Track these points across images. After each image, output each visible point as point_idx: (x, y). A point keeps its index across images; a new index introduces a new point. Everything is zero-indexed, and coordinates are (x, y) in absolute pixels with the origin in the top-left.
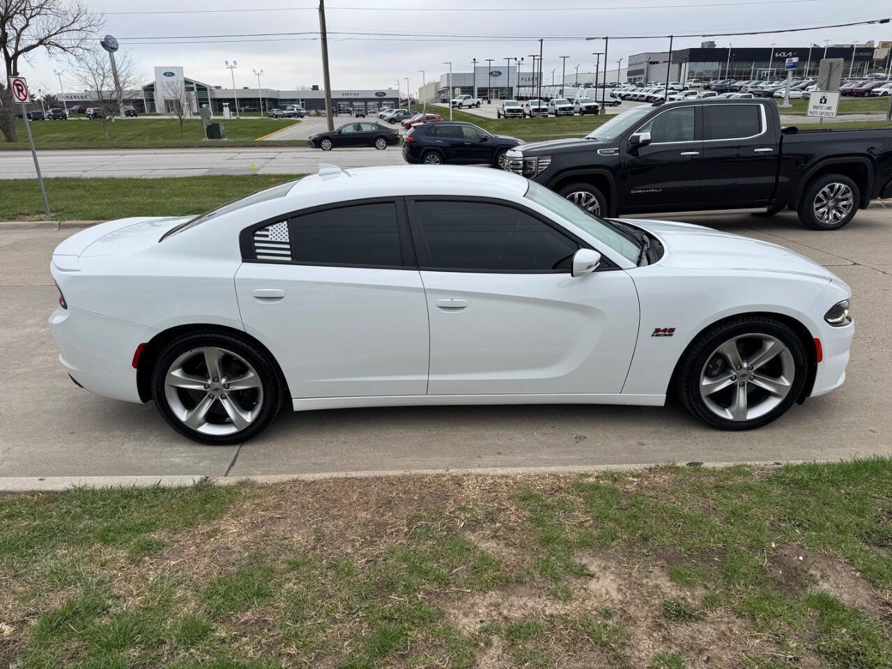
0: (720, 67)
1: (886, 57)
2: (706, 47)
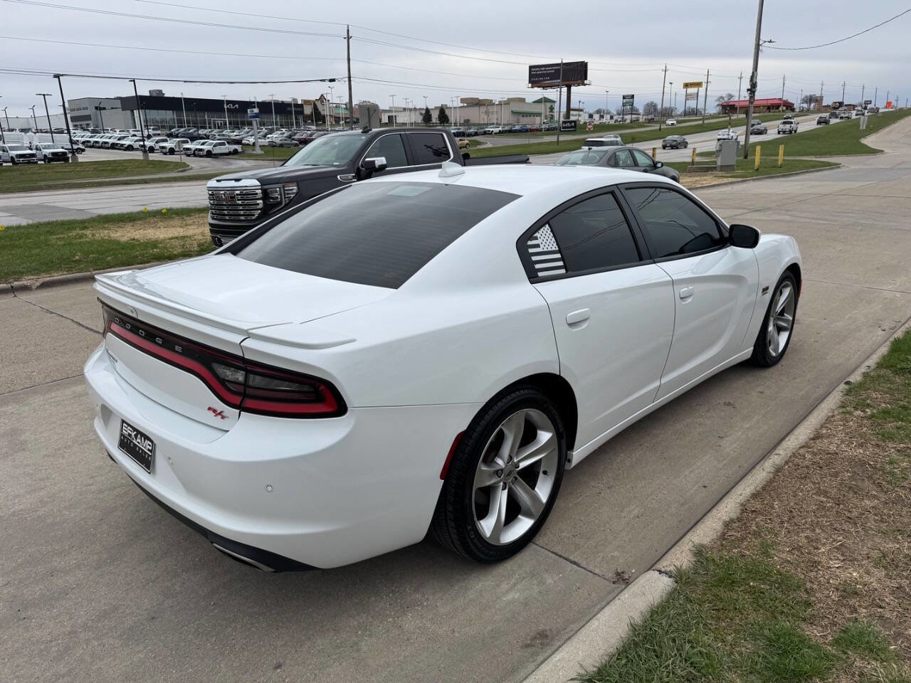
0: (175, 115)
1: (312, 113)
2: (154, 95)
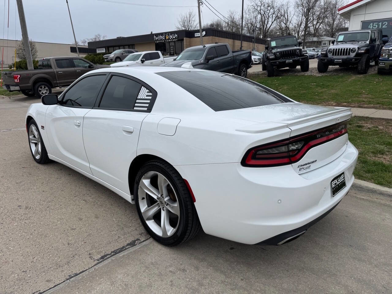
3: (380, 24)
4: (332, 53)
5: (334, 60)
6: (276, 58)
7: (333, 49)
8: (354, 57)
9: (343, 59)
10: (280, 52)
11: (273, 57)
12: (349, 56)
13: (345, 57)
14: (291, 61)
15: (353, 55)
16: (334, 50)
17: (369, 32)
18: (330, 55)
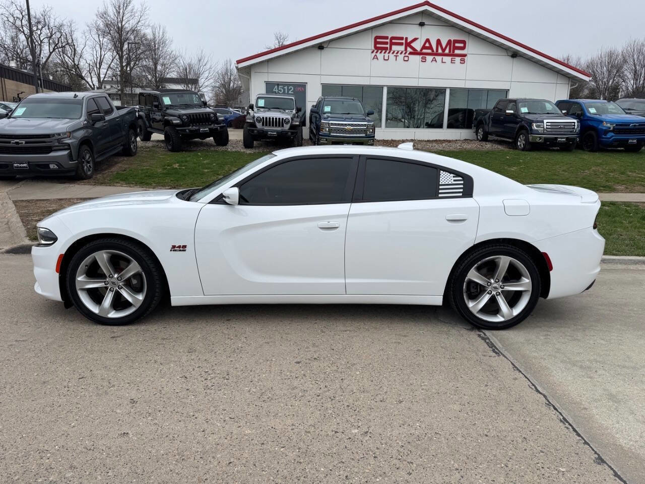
3: (286, 88)
4: (261, 123)
5: (267, 132)
6: (184, 124)
7: (261, 117)
8: (289, 129)
9: (277, 132)
10: (189, 116)
11: (179, 121)
12: (282, 128)
13: (279, 129)
14: (207, 129)
15: (287, 127)
16: (263, 118)
17: (292, 99)
18: (259, 126)
